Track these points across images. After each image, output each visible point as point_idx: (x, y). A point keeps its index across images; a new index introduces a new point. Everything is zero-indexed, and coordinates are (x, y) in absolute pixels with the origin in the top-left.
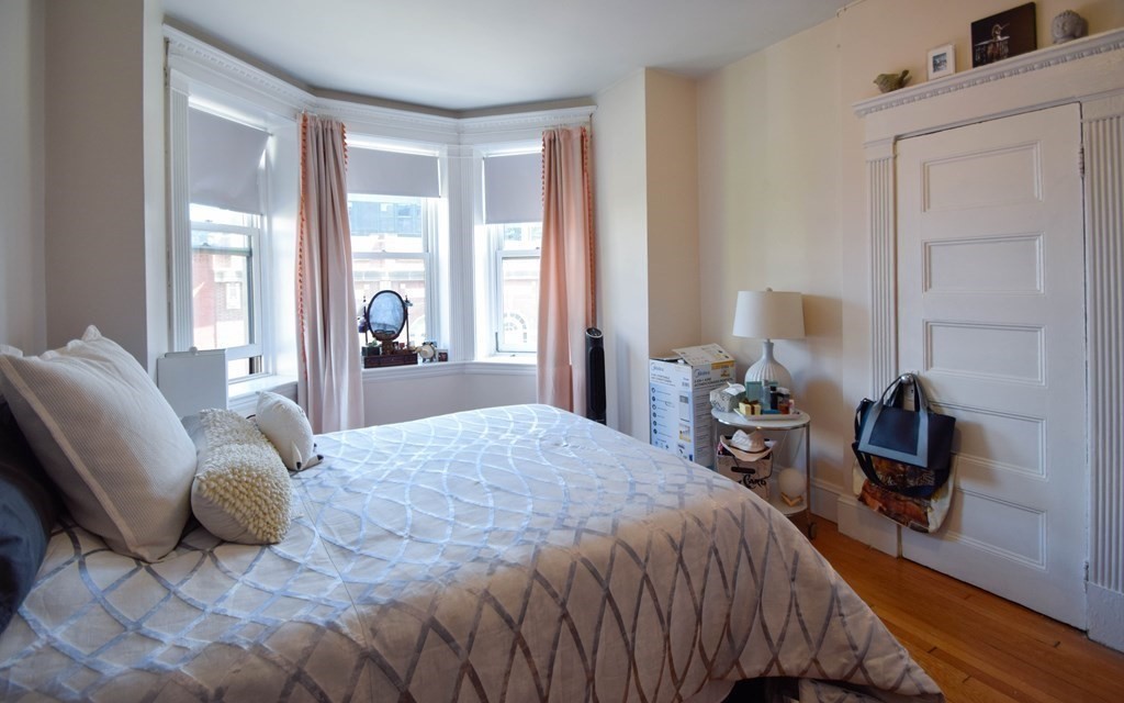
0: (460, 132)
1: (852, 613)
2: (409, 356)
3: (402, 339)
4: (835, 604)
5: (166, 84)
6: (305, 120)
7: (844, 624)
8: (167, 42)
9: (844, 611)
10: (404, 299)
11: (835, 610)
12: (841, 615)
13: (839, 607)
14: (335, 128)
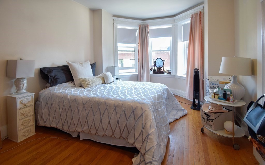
0: (174, 20)
1: (150, 142)
2: (163, 72)
3: (162, 69)
4: (147, 138)
5: (114, 26)
6: (140, 26)
7: (146, 143)
8: (114, 19)
9: (148, 141)
10: (163, 60)
11: (146, 139)
12: (147, 141)
13: (147, 139)
14: (146, 26)
